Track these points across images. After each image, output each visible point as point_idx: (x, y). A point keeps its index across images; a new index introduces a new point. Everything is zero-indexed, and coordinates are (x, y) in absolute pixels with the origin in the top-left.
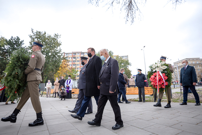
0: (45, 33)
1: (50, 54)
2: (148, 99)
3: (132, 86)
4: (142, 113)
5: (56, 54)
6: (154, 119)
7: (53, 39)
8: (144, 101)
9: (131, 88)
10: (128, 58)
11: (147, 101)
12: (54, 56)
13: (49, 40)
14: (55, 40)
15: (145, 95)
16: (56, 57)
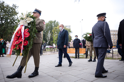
0: (4, 3)
1: (9, 21)
2: (82, 56)
3: (72, 47)
4: (77, 65)
5: (14, 21)
6: (84, 69)
7: (11, 8)
8: (79, 58)
9: (71, 49)
10: (70, 27)
11: (81, 58)
12: (12, 22)
13: (7, 8)
14: (14, 9)
15: (80, 54)
16: (14, 24)
